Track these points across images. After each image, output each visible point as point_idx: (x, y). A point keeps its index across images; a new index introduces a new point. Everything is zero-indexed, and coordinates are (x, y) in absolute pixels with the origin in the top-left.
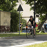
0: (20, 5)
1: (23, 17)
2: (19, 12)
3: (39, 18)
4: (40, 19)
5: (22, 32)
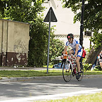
0: (51, 8)
1: (57, 36)
2: (48, 23)
3: (92, 39)
4: (93, 41)
5: (53, 67)
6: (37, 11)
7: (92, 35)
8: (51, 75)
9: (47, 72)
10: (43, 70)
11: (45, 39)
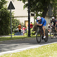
0: (11, 1)
1: (15, 17)
2: (10, 10)
3: (35, 17)
4: (36, 19)
5: (15, 35)
6: (3, 4)
7: (35, 15)
8: (13, 39)
9: (11, 38)
10: (9, 37)
11: (9, 19)
